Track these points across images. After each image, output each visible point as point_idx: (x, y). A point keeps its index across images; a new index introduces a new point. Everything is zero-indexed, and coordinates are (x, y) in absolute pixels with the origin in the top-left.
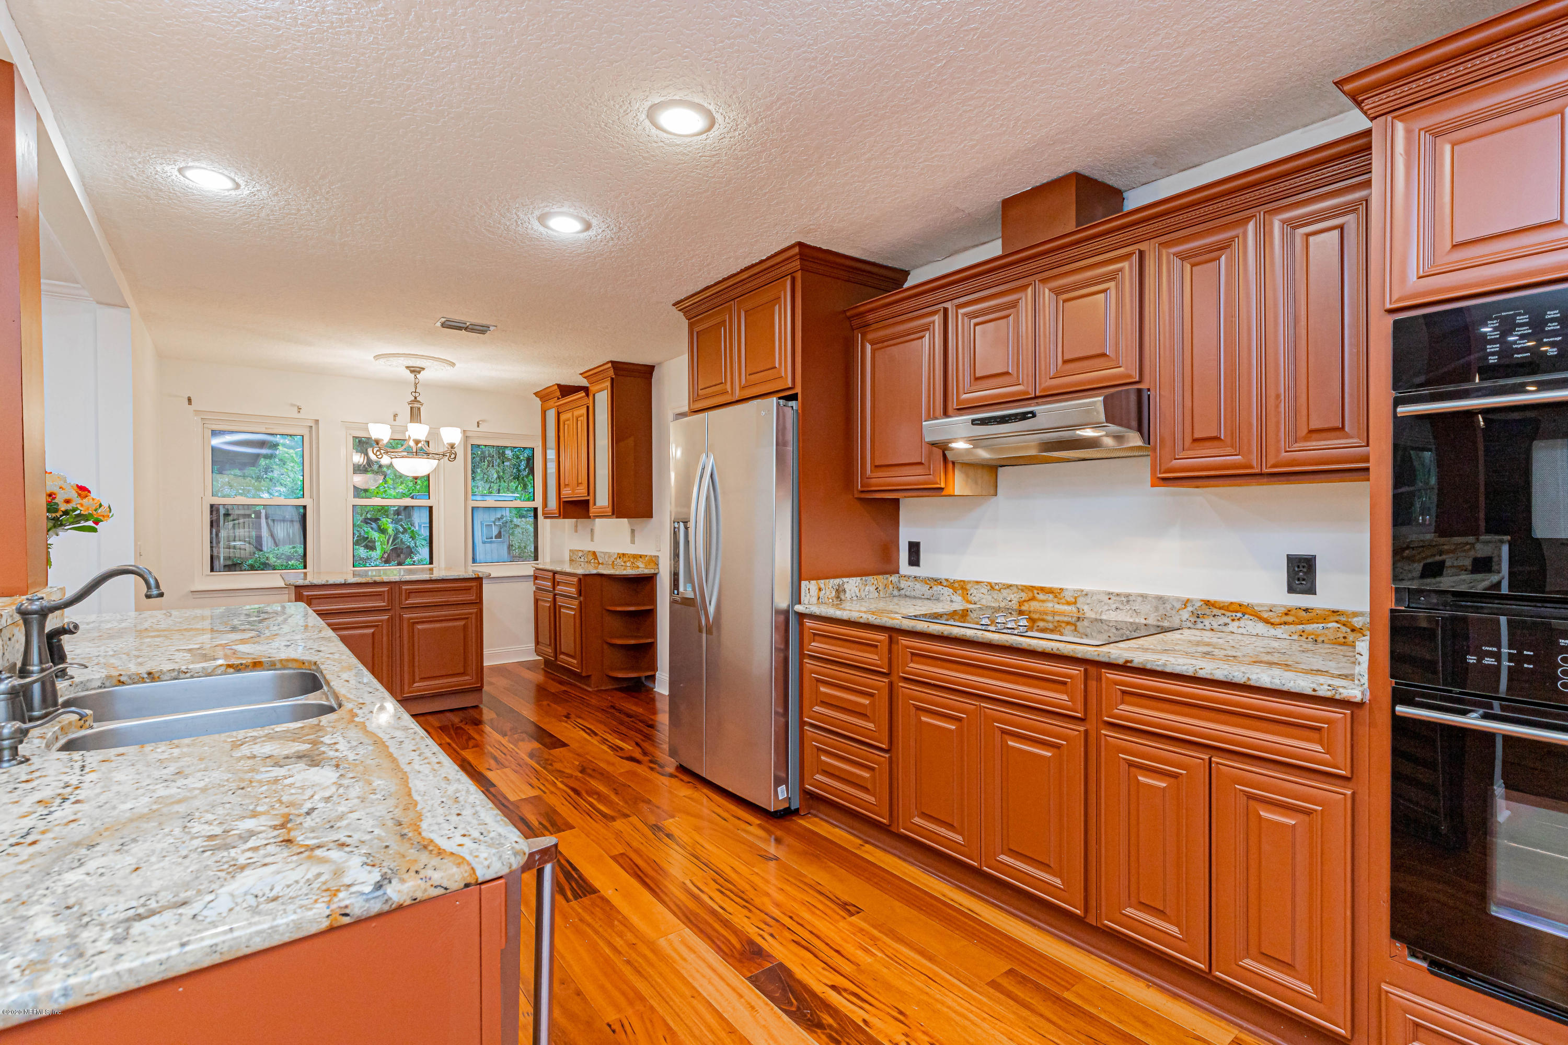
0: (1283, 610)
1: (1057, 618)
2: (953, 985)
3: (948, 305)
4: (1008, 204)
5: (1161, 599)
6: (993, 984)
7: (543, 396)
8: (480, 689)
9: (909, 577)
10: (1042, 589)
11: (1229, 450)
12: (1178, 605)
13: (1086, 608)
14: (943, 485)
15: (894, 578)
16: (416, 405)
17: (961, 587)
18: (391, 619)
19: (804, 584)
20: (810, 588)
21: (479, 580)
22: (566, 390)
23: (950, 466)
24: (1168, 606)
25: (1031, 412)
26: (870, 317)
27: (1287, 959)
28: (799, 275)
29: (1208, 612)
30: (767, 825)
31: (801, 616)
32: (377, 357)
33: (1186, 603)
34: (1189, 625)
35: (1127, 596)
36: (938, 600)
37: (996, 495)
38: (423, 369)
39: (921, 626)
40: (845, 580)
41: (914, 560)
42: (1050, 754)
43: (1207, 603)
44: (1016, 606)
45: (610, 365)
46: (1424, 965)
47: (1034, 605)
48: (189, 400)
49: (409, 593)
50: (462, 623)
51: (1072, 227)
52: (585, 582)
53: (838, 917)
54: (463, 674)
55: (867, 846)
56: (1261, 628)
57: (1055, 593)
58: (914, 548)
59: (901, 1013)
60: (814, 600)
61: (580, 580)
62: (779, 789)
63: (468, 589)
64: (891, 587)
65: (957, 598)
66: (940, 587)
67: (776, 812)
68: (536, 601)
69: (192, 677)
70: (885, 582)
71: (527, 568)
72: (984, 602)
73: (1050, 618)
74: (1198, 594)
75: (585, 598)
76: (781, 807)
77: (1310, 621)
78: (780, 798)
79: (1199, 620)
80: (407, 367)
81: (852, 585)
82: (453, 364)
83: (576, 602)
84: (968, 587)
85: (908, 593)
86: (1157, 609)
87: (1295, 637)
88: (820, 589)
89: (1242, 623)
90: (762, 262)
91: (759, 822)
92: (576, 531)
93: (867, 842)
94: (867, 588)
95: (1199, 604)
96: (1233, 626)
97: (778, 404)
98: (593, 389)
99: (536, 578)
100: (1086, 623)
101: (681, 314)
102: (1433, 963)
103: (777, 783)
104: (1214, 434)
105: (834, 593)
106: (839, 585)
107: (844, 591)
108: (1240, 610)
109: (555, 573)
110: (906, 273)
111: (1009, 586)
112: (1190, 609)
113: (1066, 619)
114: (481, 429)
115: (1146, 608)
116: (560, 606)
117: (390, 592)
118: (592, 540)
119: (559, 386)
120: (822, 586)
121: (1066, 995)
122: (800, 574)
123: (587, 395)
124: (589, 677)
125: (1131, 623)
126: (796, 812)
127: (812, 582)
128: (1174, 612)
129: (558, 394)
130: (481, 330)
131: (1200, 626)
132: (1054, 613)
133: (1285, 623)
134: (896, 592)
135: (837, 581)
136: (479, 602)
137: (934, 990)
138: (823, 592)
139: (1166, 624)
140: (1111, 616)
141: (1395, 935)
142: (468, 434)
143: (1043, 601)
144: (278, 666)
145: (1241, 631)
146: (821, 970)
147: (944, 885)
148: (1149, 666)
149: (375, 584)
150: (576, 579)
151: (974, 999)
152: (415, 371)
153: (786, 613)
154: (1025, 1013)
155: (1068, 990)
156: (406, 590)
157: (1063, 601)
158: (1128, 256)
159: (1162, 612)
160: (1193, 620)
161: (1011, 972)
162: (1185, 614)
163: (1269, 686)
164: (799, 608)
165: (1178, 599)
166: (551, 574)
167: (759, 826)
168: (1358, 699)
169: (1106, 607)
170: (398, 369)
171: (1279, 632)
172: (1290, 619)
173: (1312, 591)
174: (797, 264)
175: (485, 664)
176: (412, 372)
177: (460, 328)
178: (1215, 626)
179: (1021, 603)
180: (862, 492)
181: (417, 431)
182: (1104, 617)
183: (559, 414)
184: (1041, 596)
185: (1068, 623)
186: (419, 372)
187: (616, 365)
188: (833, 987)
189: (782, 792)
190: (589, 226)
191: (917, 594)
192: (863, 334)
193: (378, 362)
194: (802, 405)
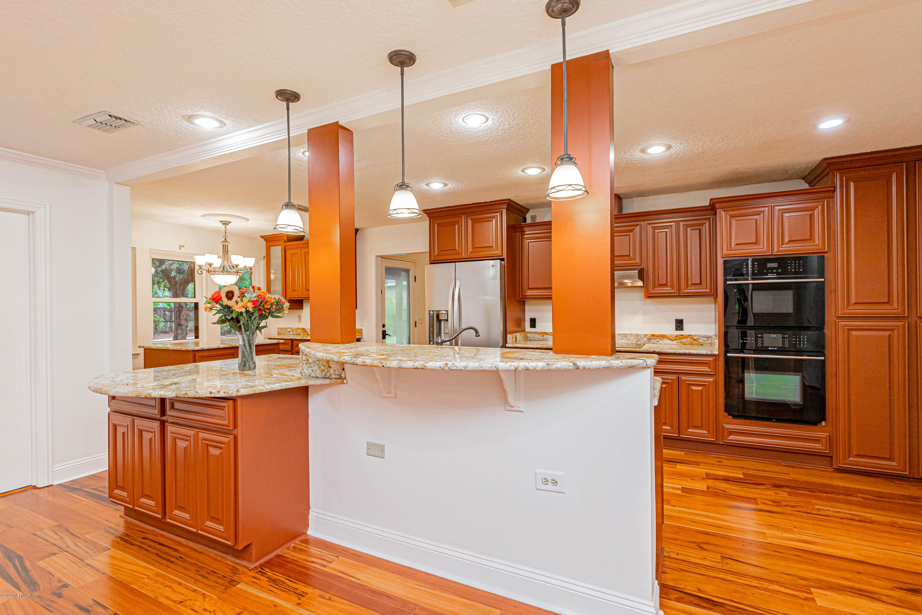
0: (676, 336)
5: (637, 335)
7: (269, 239)
9: (532, 332)
11: (669, 288)
12: (643, 336)
16: (226, 244)
24: (640, 337)
26: (526, 229)
28: (508, 207)
29: (653, 338)
32: (205, 215)
33: (645, 335)
34: (647, 342)
35: (625, 334)
36: (546, 340)
38: (230, 222)
40: (517, 334)
41: (533, 325)
43: (653, 335)
46: (731, 417)
56: (669, 342)
58: (532, 321)
66: (547, 336)
74: (649, 333)
77: (683, 339)
80: (221, 222)
82: (248, 220)
85: (531, 339)
86: (636, 338)
87: (679, 344)
88: (512, 338)
89: (663, 340)
94: (521, 337)
95: (649, 336)
96: (660, 342)
97: (500, 262)
101: (426, 215)
105: (515, 339)
106: (516, 336)
108: (663, 337)
110: (528, 210)
112: (647, 337)
115: (632, 338)
120: (513, 336)
128: (641, 339)
129: (285, 239)
131: (650, 342)
133: (676, 340)
135: (515, 334)
139: (639, 343)
140: (620, 342)
145: (663, 343)
148: (661, 352)
152: (226, 223)
162: (645, 339)
164: (508, 345)
165: (643, 335)
170: (216, 222)
171: (674, 342)
172: (677, 338)
173: (682, 330)
174: (503, 207)
176: (223, 224)
178: (655, 342)
180: (521, 298)
183: (285, 250)
186: (228, 224)
190: (446, 185)
191: (536, 339)
192: (522, 235)
193: (205, 218)
194: (507, 263)
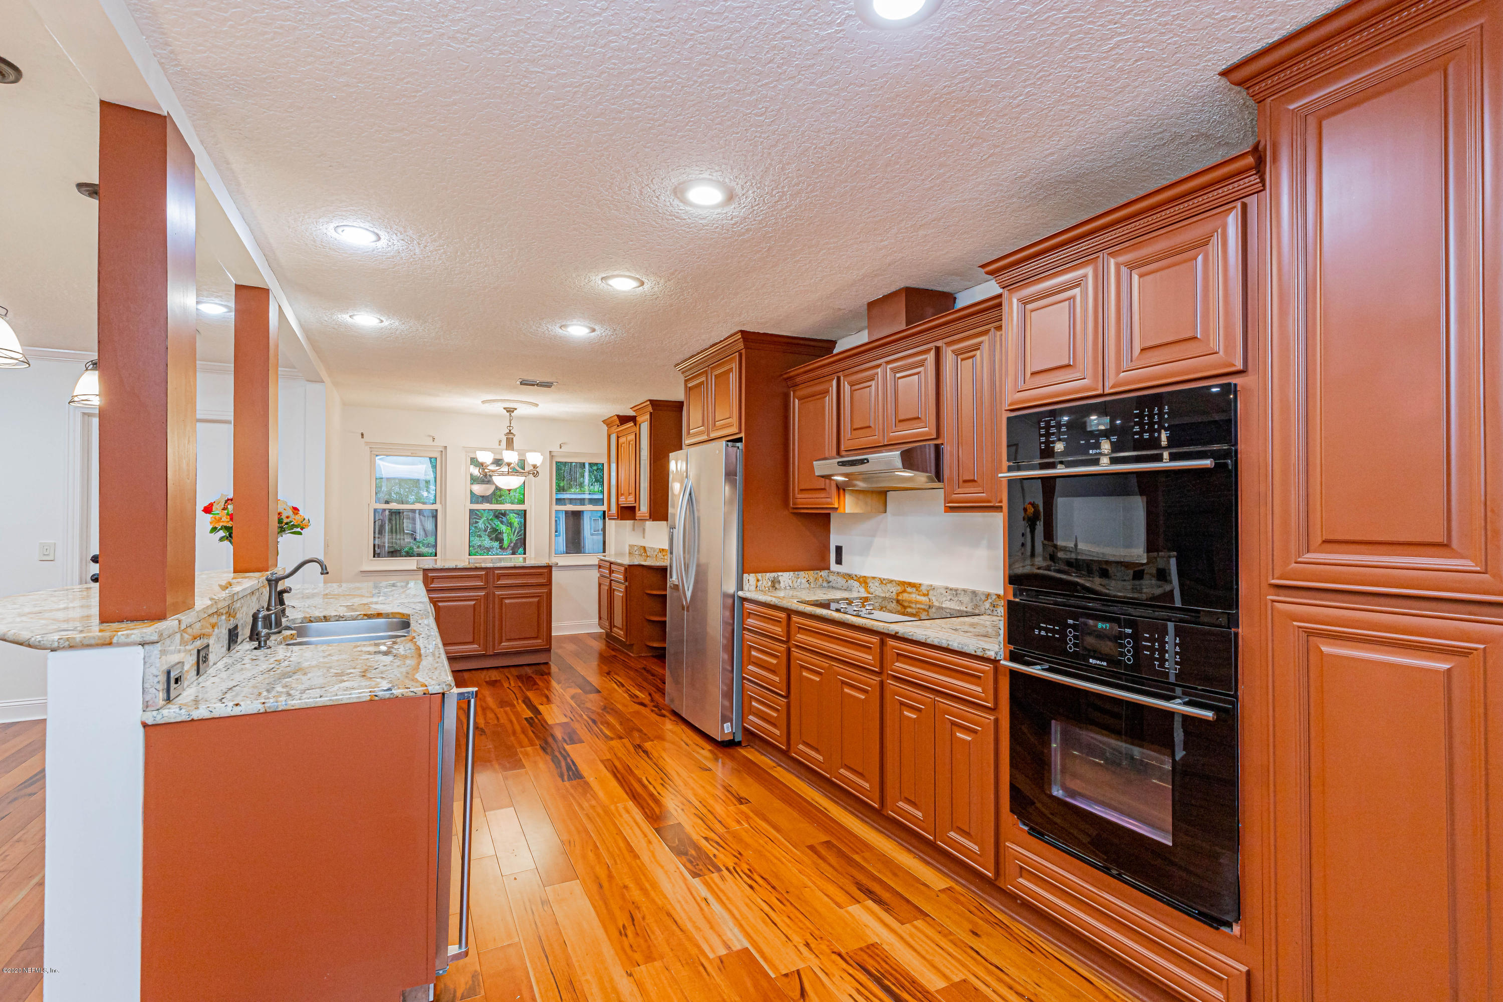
1: (918, 606)
2: (783, 844)
3: (840, 374)
4: (871, 305)
5: (974, 593)
6: (812, 848)
7: (608, 422)
8: (548, 650)
9: (836, 573)
10: (910, 584)
11: (980, 489)
12: (983, 598)
13: (934, 599)
14: (836, 506)
15: (824, 573)
16: (511, 436)
17: (864, 581)
18: (486, 596)
19: (745, 575)
20: (750, 579)
21: (549, 568)
22: (624, 420)
23: (841, 491)
24: (978, 598)
25: (865, 459)
26: (798, 380)
27: (967, 829)
28: (743, 351)
30: (716, 751)
31: (744, 599)
32: (483, 402)
33: (988, 596)
34: (989, 612)
35: (956, 590)
36: (851, 590)
37: (886, 512)
38: (516, 409)
39: (809, 609)
40: (780, 574)
41: (839, 561)
42: (863, 697)
44: (895, 597)
45: (649, 403)
46: (1026, 828)
47: (905, 596)
48: (362, 435)
49: (500, 577)
50: (536, 600)
51: (904, 327)
52: (630, 570)
53: (730, 803)
54: (536, 638)
55: (779, 768)
57: (916, 586)
58: (839, 550)
59: (740, 854)
60: (753, 588)
61: (626, 569)
62: (725, 725)
63: (541, 574)
64: (820, 580)
65: (862, 590)
66: (853, 581)
67: (723, 742)
68: (600, 585)
69: (346, 620)
70: (816, 576)
71: (594, 560)
72: (877, 593)
73: (914, 606)
75: (630, 584)
76: (727, 739)
78: (726, 732)
79: (995, 609)
80: (504, 408)
81: (785, 578)
82: (537, 405)
83: (623, 587)
84: (868, 581)
85: (834, 585)
88: (758, 580)
90: (721, 341)
91: (710, 748)
92: (634, 530)
93: (780, 766)
94: (799, 580)
95: (994, 597)
97: (727, 445)
98: (638, 419)
99: (600, 567)
100: (933, 610)
102: (1031, 828)
103: (723, 722)
104: (972, 478)
105: (770, 583)
106: (774, 577)
107: (779, 582)
109: (611, 563)
110: (833, 343)
111: (891, 581)
112: (990, 601)
113: (922, 607)
114: (564, 449)
115: (966, 599)
116: (614, 590)
117: (487, 574)
118: (644, 537)
119: (618, 416)
120: (760, 578)
121: (856, 857)
122: (744, 568)
123: (635, 425)
124: (632, 645)
125: (958, 610)
126: (739, 744)
127: (751, 575)
128: (981, 603)
129: (618, 422)
130: (548, 385)
131: (995, 613)
132: (917, 602)
134: (825, 584)
135: (773, 575)
136: (549, 583)
137: (770, 846)
138: (761, 582)
139: (977, 612)
140: (947, 604)
141: (1012, 811)
142: (553, 454)
143: (910, 593)
144: (391, 616)
146: (703, 829)
147: (816, 793)
148: (905, 636)
149: (476, 569)
150: (623, 569)
151: (792, 852)
152: (510, 411)
153: (733, 596)
154: (820, 861)
155: (857, 853)
156: (498, 574)
157: (921, 593)
158: (929, 350)
159: (975, 602)
160: (991, 608)
161: (827, 843)
162: (987, 605)
163: (957, 649)
164: (740, 593)
165: (983, 593)
166: (609, 564)
167: (710, 750)
168: (993, 658)
169: (945, 599)
170: (498, 410)
174: (741, 346)
175: (553, 634)
176: (507, 411)
177: (533, 385)
179: (898, 594)
180: (796, 508)
181: (511, 457)
182: (944, 606)
183: (618, 437)
184: (909, 589)
185: (924, 610)
186: (513, 412)
187: (653, 402)
188: (706, 839)
189: (728, 728)
190: (594, 330)
191: (839, 585)
192: (794, 392)
193: (487, 405)
194: (746, 446)
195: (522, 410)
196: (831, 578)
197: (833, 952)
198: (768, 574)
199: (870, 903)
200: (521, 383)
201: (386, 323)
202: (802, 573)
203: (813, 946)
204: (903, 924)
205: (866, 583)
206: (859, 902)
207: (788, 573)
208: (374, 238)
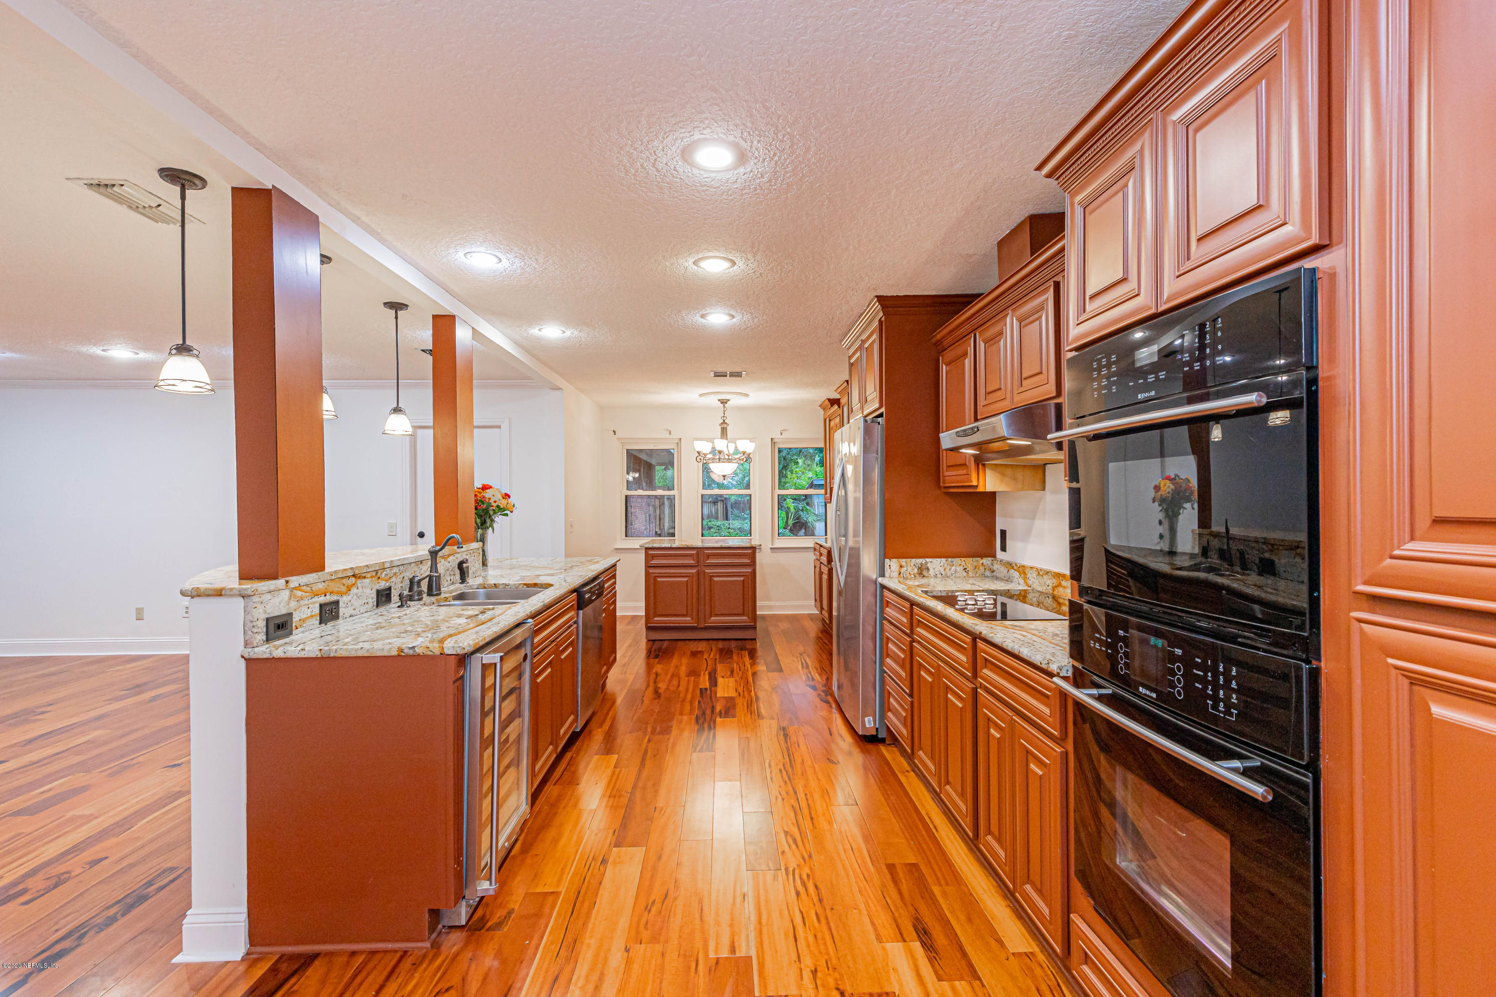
3: (977, 331)
4: (1001, 244)
6: (891, 868)
7: (824, 407)
8: (754, 628)
9: (1001, 561)
10: (1065, 577)
14: (975, 483)
15: (987, 561)
16: (725, 426)
17: (1022, 570)
18: (698, 573)
19: (887, 560)
20: (892, 565)
21: (754, 549)
22: (833, 403)
23: (981, 467)
25: (976, 427)
26: (946, 342)
27: (1040, 886)
28: (882, 320)
31: (883, 587)
32: (701, 395)
36: (1012, 581)
38: (729, 400)
40: (928, 560)
41: (1003, 549)
42: (961, 706)
44: (1050, 591)
45: (845, 383)
47: (1060, 591)
48: (614, 432)
49: (708, 556)
50: (742, 579)
54: (743, 614)
58: (1003, 533)
59: (810, 856)
60: (896, 576)
62: (866, 719)
63: (747, 555)
64: (982, 568)
65: (1022, 581)
66: (1014, 570)
67: (866, 736)
68: (814, 567)
70: (975, 564)
71: (809, 542)
72: (1035, 586)
76: (869, 733)
78: (867, 726)
80: (719, 400)
81: (936, 565)
82: (747, 395)
84: (1027, 571)
85: (997, 575)
88: (901, 566)
90: (865, 310)
91: (853, 742)
93: (913, 770)
94: (953, 568)
97: (867, 422)
98: (842, 401)
99: (815, 549)
105: (916, 570)
106: (921, 564)
107: (928, 569)
109: (821, 546)
111: (1047, 573)
114: (786, 435)
116: (822, 573)
117: (698, 553)
119: (828, 399)
120: (904, 564)
121: (936, 890)
122: (886, 552)
123: (839, 407)
126: (883, 741)
127: (894, 560)
129: (829, 405)
130: (738, 375)
134: (988, 573)
135: (919, 561)
136: (753, 563)
137: (847, 856)
138: (905, 569)
142: (775, 441)
149: (688, 548)
151: (866, 867)
152: (724, 402)
153: (877, 583)
154: (891, 884)
155: (941, 885)
156: (707, 553)
158: (1046, 291)
161: (913, 865)
164: (880, 580)
166: (819, 547)
170: (713, 401)
174: (880, 311)
175: (758, 612)
176: (722, 403)
177: (726, 376)
179: (1054, 588)
180: (944, 487)
183: (829, 421)
184: (1064, 583)
186: (726, 403)
188: (786, 833)
189: (869, 722)
190: (733, 317)
191: (1001, 575)
192: (942, 357)
193: (703, 398)
194: (887, 421)
195: (735, 401)
196: (996, 567)
197: (837, 989)
198: (913, 560)
199: (917, 946)
200: (716, 376)
201: (568, 333)
202: (957, 561)
203: (819, 974)
204: (940, 979)
205: (1025, 573)
206: (905, 941)
207: (939, 560)
208: (496, 260)
